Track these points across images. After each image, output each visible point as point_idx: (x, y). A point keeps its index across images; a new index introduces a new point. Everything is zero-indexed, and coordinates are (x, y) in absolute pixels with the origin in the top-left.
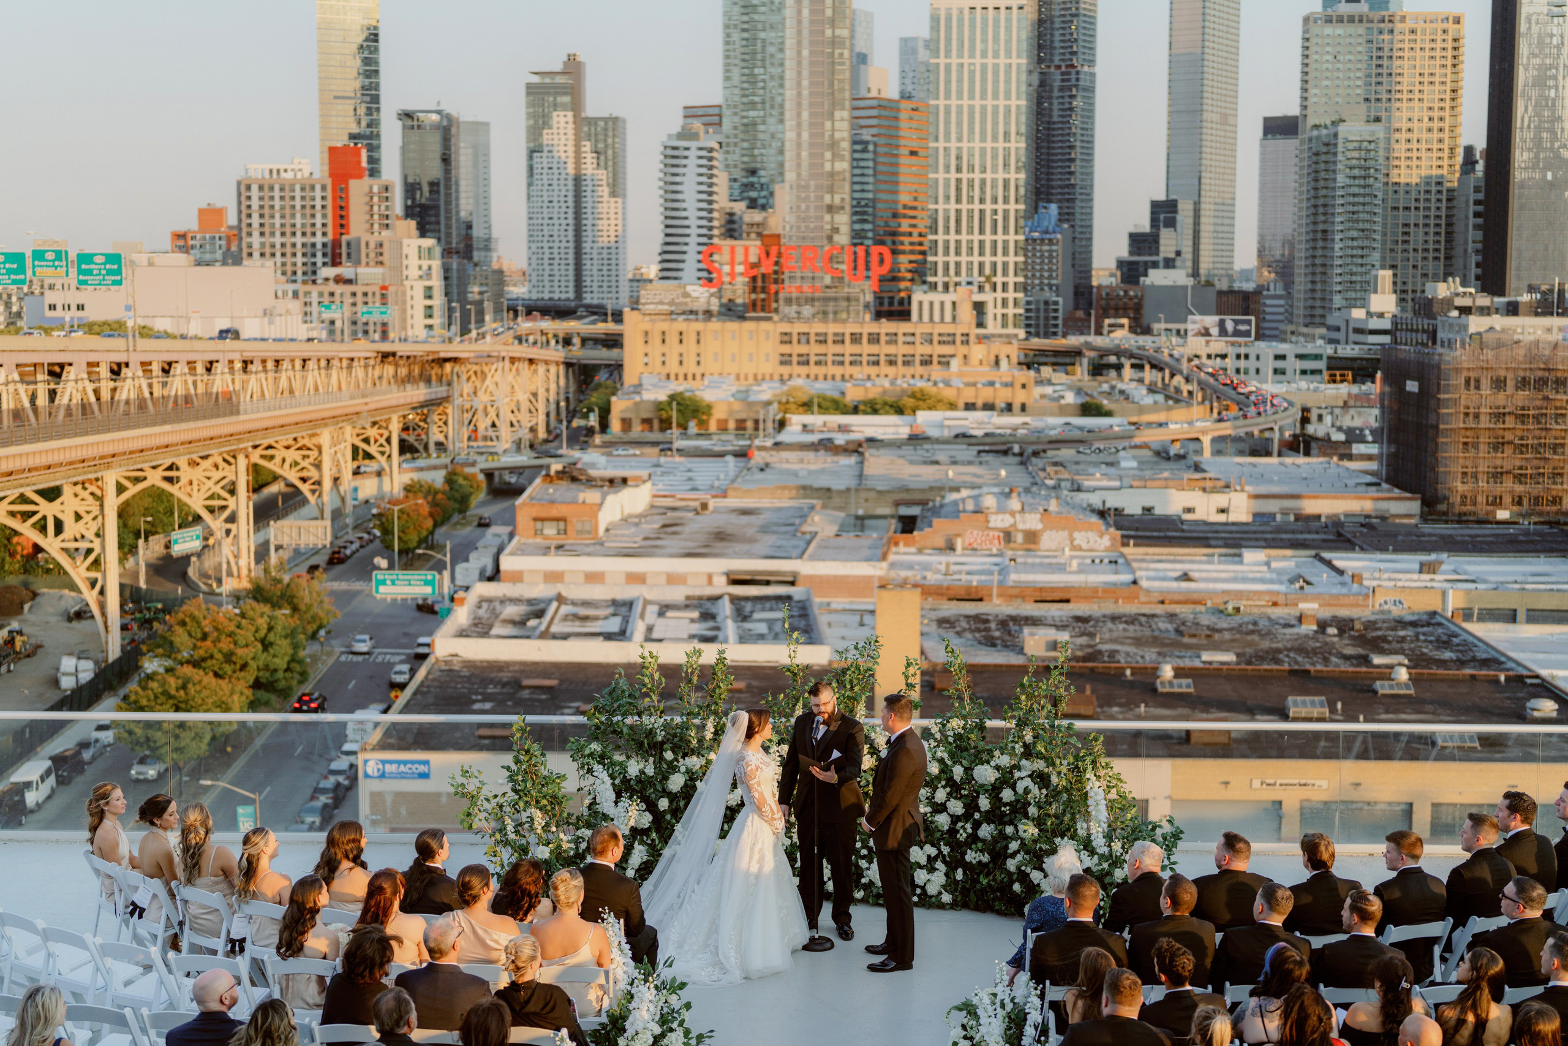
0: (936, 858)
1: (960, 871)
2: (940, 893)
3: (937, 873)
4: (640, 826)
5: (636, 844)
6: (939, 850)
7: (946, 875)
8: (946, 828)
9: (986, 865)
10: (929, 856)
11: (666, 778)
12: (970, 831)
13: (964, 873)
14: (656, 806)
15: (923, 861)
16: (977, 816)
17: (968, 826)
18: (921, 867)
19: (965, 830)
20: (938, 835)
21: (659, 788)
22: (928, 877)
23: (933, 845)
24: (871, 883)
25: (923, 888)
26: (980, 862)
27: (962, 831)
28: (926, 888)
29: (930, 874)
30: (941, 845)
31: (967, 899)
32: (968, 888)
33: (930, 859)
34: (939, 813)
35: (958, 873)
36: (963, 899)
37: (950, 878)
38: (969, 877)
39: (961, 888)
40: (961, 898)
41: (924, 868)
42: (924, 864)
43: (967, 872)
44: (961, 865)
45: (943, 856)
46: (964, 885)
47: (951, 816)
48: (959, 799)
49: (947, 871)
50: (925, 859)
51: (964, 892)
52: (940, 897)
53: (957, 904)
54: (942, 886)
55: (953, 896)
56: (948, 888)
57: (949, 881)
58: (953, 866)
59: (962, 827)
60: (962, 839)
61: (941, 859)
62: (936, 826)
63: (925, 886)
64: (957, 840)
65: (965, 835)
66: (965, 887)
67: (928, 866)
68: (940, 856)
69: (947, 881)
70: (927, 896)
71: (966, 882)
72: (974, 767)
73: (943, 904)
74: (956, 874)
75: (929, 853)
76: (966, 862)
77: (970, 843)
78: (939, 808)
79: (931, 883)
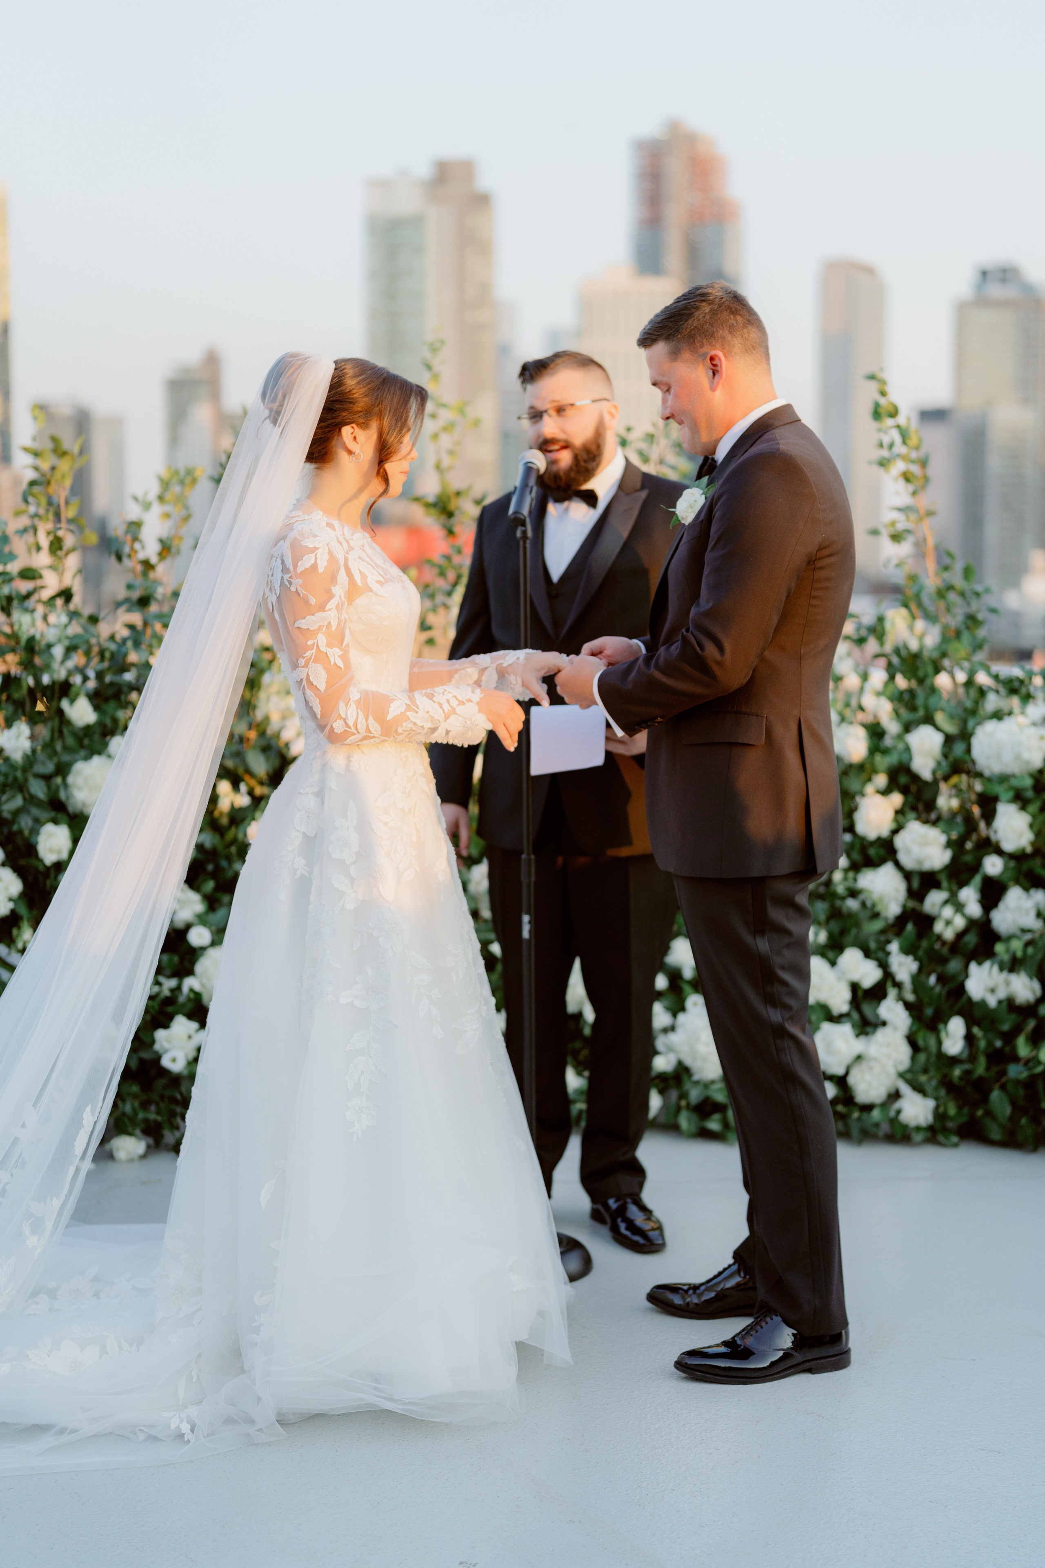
0: (877, 993)
1: (954, 1026)
2: (896, 1095)
3: (881, 1035)
6: (884, 965)
7: (911, 1040)
8: (893, 909)
9: (1027, 1011)
10: (855, 987)
11: (63, 770)
12: (974, 909)
13: (967, 1037)
14: (31, 850)
15: (840, 1000)
16: (993, 866)
17: (970, 896)
18: (834, 1019)
19: (959, 907)
20: (878, 925)
21: (38, 789)
22: (858, 1045)
23: (867, 954)
24: (682, 1072)
25: (841, 1081)
26: (1010, 1004)
27: (948, 912)
28: (852, 1080)
29: (863, 1038)
30: (888, 954)
31: (980, 1113)
32: (981, 1078)
33: (860, 994)
34: (872, 868)
35: (947, 1034)
36: (966, 1110)
37: (926, 1049)
38: (982, 1044)
39: (961, 1078)
40: (960, 1108)
41: (844, 1019)
42: (844, 1008)
43: (976, 1030)
44: (956, 1008)
45: (898, 985)
46: (967, 1066)
47: (907, 875)
48: (934, 823)
49: (914, 1028)
50: (847, 995)
51: (969, 1089)
52: (897, 1105)
53: (950, 1125)
54: (901, 1075)
55: (931, 1104)
56: (923, 1079)
57: (922, 1057)
58: (929, 1012)
59: (946, 902)
60: (949, 934)
61: (892, 993)
62: (864, 904)
63: (847, 1073)
64: (934, 938)
65: (960, 923)
66: (967, 1073)
67: (855, 1016)
68: (889, 984)
69: (913, 1058)
70: (855, 1104)
71: (972, 1058)
72: (974, 728)
73: (905, 1127)
74: (943, 1035)
75: (856, 977)
76: (970, 1000)
77: (977, 946)
78: (872, 852)
79: (864, 1065)
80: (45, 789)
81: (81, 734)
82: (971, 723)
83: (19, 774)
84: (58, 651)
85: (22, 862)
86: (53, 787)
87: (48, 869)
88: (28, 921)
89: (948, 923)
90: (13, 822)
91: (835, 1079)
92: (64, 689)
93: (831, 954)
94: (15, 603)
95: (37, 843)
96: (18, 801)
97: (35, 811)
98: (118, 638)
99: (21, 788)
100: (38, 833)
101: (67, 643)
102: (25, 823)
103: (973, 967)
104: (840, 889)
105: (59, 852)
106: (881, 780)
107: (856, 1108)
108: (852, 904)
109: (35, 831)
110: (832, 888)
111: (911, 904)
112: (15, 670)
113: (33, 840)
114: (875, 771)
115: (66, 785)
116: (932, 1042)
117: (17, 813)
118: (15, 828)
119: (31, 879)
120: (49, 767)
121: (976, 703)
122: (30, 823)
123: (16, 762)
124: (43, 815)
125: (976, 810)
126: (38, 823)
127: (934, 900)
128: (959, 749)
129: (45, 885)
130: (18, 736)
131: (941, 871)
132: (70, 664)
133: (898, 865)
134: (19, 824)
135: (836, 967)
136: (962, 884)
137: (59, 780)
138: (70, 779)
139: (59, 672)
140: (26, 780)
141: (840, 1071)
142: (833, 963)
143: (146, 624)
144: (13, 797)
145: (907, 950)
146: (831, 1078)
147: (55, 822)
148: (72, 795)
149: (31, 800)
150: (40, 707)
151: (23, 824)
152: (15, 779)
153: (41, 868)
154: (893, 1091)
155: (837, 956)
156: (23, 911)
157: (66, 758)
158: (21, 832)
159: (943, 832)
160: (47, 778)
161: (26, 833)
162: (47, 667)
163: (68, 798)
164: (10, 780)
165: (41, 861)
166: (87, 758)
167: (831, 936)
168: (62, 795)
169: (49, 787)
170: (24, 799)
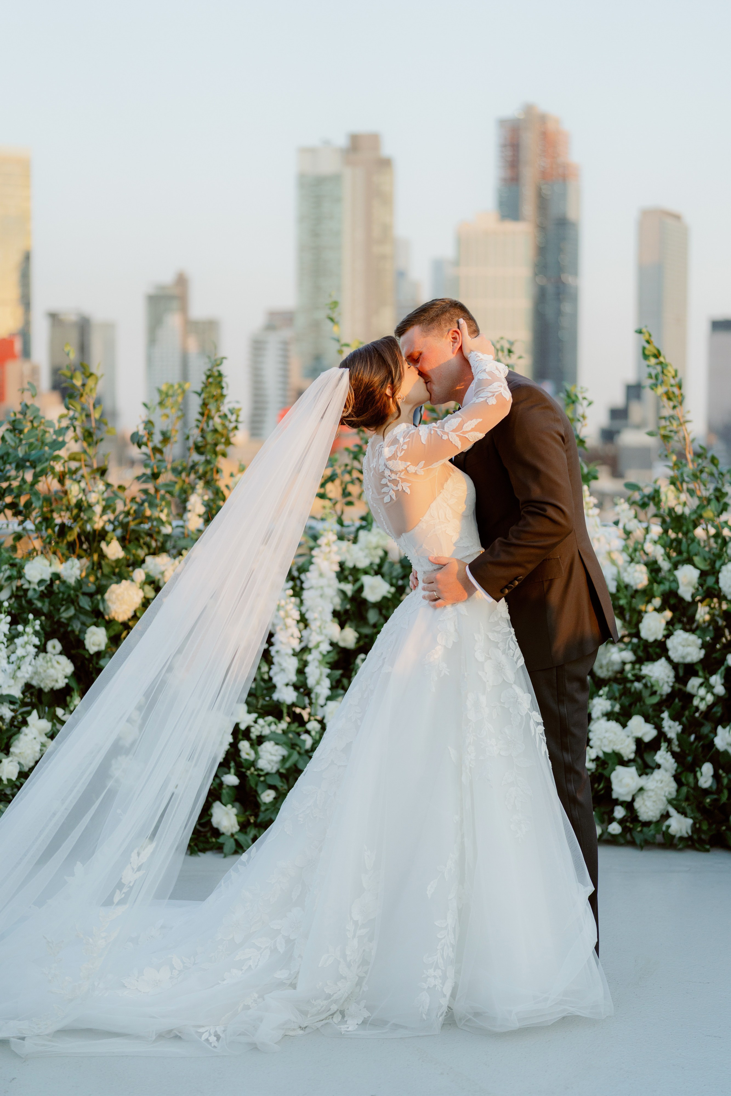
0: (654, 746)
1: (707, 769)
2: (666, 816)
3: (657, 774)
4: (47, 685)
5: (33, 718)
6: (659, 727)
7: (677, 778)
8: (665, 689)
10: (639, 741)
11: (101, 590)
12: (720, 690)
13: (716, 776)
14: (80, 643)
15: (628, 750)
17: (716, 680)
18: (625, 763)
19: (710, 688)
20: (655, 700)
21: (85, 603)
22: (640, 781)
23: (647, 720)
25: (629, 806)
27: (702, 692)
28: (637, 805)
29: (644, 777)
30: (663, 719)
31: (724, 828)
32: (724, 804)
33: (643, 746)
34: (651, 662)
35: (702, 775)
36: (714, 826)
37: (688, 785)
38: (725, 781)
39: (710, 805)
40: (710, 825)
41: (632, 764)
42: (632, 756)
43: (721, 772)
44: (708, 757)
45: (669, 741)
46: (715, 796)
47: (675, 666)
48: (693, 631)
49: (679, 770)
50: (633, 747)
51: (716, 811)
52: (667, 823)
53: (703, 836)
54: (670, 802)
55: (690, 821)
56: (684, 804)
57: (685, 789)
58: (690, 759)
59: (701, 685)
60: (703, 707)
61: (664, 745)
62: (645, 686)
63: (633, 800)
64: (694, 709)
65: (710, 698)
66: (715, 801)
67: (639, 760)
68: (662, 740)
69: (678, 791)
70: (640, 821)
71: (719, 791)
72: (720, 567)
73: (673, 837)
74: (699, 774)
75: (639, 735)
76: (717, 751)
77: (723, 715)
78: (651, 650)
79: (645, 795)
80: (90, 604)
81: (114, 565)
82: (718, 564)
83: (72, 592)
84: (98, 509)
85: (73, 652)
86: (96, 601)
87: (91, 656)
88: (77, 691)
89: (702, 699)
90: (68, 625)
91: (625, 805)
92: (102, 535)
93: (622, 719)
94: (67, 476)
95: (85, 639)
96: (72, 612)
97: (83, 618)
98: (138, 500)
99: (72, 601)
100: (85, 633)
101: (104, 503)
102: (76, 626)
103: (720, 729)
104: (630, 676)
105: (99, 645)
106: (657, 602)
107: (640, 824)
108: (638, 685)
109: (83, 632)
110: (625, 673)
111: (677, 686)
112: (68, 522)
113: (81, 638)
114: (653, 596)
115: (103, 600)
116: (691, 779)
117: (70, 619)
118: (69, 629)
119: (79, 664)
120: (92, 588)
121: (721, 550)
122: (79, 625)
123: (70, 584)
124: (88, 621)
125: (721, 622)
126: (85, 626)
127: (694, 683)
128: (710, 581)
129: (89, 668)
130: (72, 567)
131: (697, 663)
132: (105, 518)
133: (669, 659)
134: (72, 626)
135: (626, 729)
136: (713, 673)
137: (99, 597)
138: (107, 596)
139: (98, 523)
140: (77, 596)
141: (629, 799)
142: (624, 726)
143: (157, 490)
144: (67, 609)
145: (674, 718)
146: (623, 804)
147: (97, 625)
148: (109, 607)
149: (80, 610)
150: (85, 546)
151: (74, 626)
152: (69, 595)
153: (87, 656)
154: (665, 813)
155: (627, 721)
156: (74, 685)
157: (104, 582)
158: (73, 631)
159: (699, 637)
160: (91, 595)
161: (77, 633)
162: (90, 519)
163: (104, 609)
164: (65, 596)
165: (87, 651)
166: (118, 582)
167: (622, 707)
168: (101, 608)
169: (92, 602)
170: (76, 609)
